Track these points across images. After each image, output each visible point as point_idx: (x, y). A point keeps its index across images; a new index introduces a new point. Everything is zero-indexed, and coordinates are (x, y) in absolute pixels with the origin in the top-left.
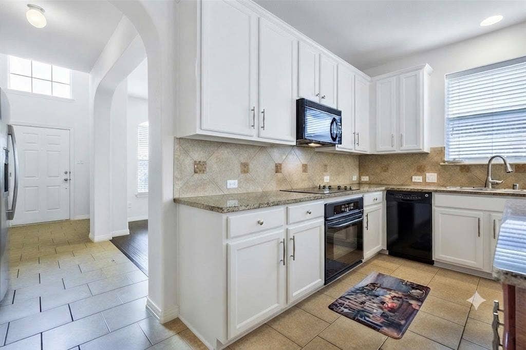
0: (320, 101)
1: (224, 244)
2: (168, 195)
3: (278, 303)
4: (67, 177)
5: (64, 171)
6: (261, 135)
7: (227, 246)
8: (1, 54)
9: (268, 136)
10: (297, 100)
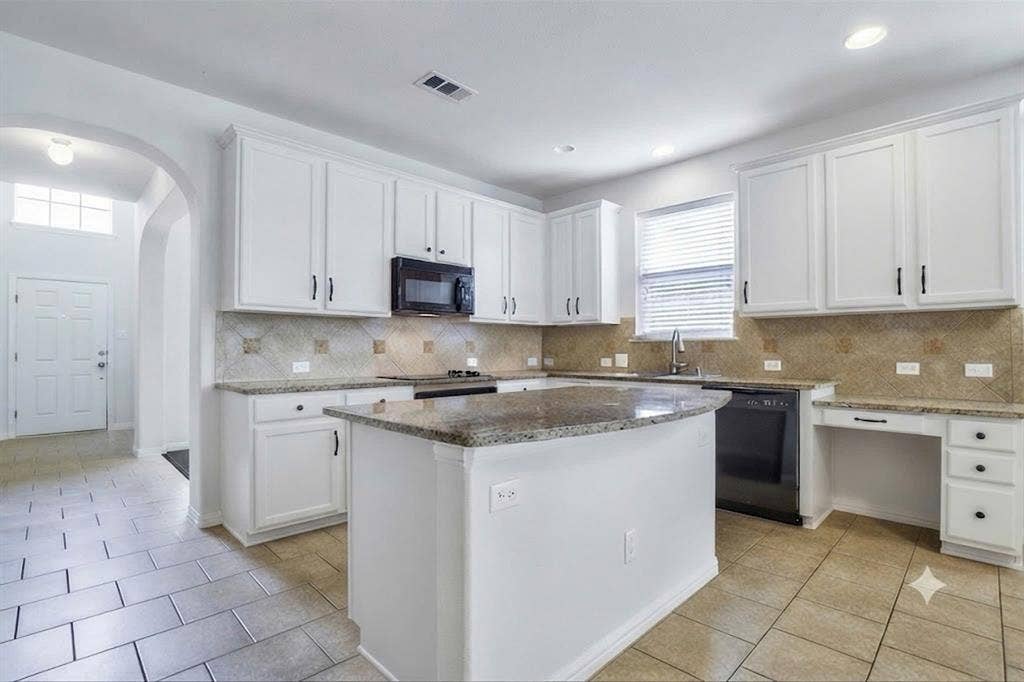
0: (436, 259)
1: (251, 429)
2: (208, 379)
3: (331, 501)
4: (102, 359)
5: (99, 351)
6: (329, 307)
7: (254, 430)
8: (2, 182)
9: (337, 308)
10: (393, 260)
